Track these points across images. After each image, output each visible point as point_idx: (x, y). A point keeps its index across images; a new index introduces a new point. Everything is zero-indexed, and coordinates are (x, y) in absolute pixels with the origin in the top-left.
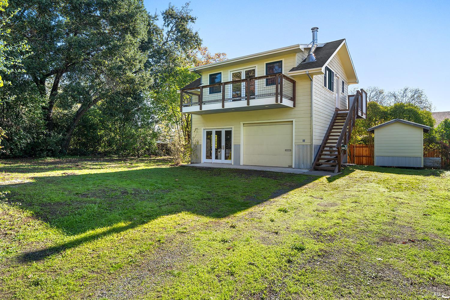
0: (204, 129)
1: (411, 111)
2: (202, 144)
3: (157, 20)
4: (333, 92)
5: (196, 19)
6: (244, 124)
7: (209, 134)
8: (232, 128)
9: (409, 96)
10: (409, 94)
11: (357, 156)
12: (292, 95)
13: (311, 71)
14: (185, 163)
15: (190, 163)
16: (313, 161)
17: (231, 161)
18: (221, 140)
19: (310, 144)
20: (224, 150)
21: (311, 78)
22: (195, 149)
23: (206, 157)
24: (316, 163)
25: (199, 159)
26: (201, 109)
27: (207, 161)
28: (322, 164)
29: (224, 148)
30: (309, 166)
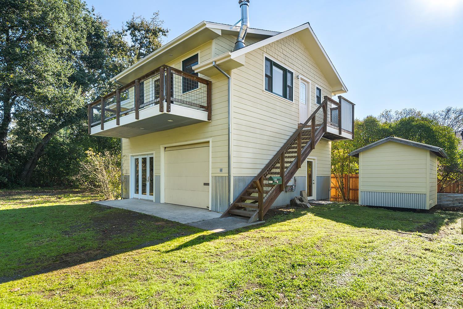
0: (131, 156)
1: (423, 127)
2: (130, 175)
3: (125, 36)
4: (292, 102)
5: (167, 32)
6: (165, 148)
7: (137, 160)
8: (153, 154)
9: (453, 118)
10: (453, 116)
11: (352, 190)
12: (207, 104)
13: (219, 60)
14: (113, 199)
15: (120, 199)
16: (232, 201)
17: (153, 198)
18: (146, 169)
19: (227, 175)
20: (149, 182)
21: (224, 72)
22: (124, 180)
23: (135, 192)
24: (235, 204)
25: (128, 193)
26: (102, 128)
27: (136, 196)
28: (243, 207)
29: (148, 180)
30: (226, 208)
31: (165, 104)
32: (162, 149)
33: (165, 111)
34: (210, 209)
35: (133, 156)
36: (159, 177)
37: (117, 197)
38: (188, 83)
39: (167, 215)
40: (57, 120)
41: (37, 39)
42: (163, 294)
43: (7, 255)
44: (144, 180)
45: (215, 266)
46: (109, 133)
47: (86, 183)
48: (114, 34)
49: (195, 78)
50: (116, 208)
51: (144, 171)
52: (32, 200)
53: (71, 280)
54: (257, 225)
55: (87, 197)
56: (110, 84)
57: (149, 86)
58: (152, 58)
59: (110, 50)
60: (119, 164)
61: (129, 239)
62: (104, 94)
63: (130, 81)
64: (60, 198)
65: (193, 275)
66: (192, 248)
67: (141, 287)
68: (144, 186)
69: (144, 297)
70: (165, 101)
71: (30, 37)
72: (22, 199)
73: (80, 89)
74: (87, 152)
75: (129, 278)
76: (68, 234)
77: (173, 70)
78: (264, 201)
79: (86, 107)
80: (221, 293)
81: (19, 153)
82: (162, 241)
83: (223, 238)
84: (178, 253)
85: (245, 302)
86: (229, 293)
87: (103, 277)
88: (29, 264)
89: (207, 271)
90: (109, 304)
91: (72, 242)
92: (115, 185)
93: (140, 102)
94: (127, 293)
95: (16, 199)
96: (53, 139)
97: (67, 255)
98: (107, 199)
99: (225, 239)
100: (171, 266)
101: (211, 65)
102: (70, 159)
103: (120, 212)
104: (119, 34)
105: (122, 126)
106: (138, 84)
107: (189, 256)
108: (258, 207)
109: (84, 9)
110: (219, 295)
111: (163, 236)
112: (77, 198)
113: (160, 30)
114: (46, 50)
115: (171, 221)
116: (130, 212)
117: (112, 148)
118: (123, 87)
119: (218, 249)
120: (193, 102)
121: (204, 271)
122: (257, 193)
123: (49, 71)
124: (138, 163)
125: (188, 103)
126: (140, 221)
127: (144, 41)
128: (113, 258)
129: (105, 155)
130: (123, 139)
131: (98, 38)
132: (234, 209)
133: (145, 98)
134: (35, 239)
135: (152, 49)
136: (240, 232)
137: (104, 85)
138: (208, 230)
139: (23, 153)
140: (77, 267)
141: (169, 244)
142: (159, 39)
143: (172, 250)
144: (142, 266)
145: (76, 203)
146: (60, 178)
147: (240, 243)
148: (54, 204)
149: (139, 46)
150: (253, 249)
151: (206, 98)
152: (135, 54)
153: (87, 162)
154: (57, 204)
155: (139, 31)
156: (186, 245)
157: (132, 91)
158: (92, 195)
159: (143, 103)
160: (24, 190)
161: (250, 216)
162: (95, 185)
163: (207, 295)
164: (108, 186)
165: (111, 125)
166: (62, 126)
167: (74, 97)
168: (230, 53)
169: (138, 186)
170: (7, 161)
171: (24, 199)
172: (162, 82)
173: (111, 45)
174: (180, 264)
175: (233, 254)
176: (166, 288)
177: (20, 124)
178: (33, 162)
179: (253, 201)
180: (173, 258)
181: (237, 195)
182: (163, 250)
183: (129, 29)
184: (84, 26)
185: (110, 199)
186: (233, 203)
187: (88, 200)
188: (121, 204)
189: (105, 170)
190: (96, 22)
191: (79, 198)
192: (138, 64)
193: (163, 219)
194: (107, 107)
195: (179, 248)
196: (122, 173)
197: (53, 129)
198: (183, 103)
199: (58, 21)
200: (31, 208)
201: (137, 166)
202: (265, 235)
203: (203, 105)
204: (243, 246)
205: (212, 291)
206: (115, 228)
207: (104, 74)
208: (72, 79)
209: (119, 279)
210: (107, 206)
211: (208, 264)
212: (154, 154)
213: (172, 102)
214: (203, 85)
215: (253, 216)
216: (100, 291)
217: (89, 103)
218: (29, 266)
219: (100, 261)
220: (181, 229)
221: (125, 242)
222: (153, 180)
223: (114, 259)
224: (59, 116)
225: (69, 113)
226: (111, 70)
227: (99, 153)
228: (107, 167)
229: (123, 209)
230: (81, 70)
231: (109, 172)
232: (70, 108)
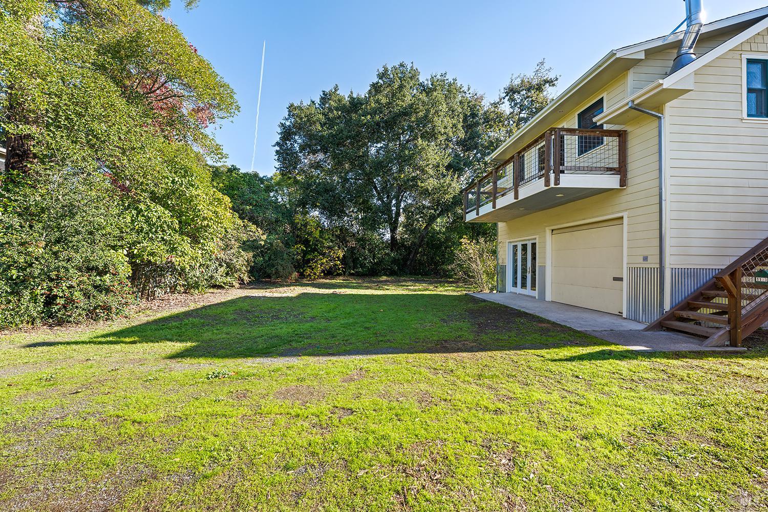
2: (507, 264)
3: (502, 104)
5: (556, 79)
6: (552, 230)
7: (515, 247)
8: (535, 239)
12: (619, 163)
13: (639, 97)
14: (488, 291)
15: (495, 292)
16: (667, 307)
17: (535, 294)
18: (527, 258)
19: (658, 266)
20: (530, 274)
21: (650, 112)
22: (501, 271)
23: (513, 285)
24: (673, 312)
25: (504, 286)
26: (478, 214)
27: (514, 290)
28: (691, 318)
29: (529, 271)
30: (656, 317)
31: (552, 176)
32: (548, 232)
33: (552, 185)
34: (624, 315)
35: (510, 242)
36: (543, 268)
37: (492, 290)
38: (586, 142)
39: (554, 316)
40: (435, 211)
41: (422, 137)
42: (547, 405)
43: (402, 332)
44: (524, 270)
45: (627, 394)
46: (484, 219)
47: (460, 273)
48: (490, 107)
49: (598, 132)
50: (491, 302)
51: (524, 260)
52: (415, 288)
53: (451, 364)
54: (726, 352)
55: (461, 287)
56: (486, 163)
57: (531, 159)
58: (535, 123)
59: (486, 126)
60: (494, 252)
61: (506, 337)
62: (479, 176)
63: (508, 157)
64: (436, 287)
65: (591, 396)
66: (590, 364)
67: (520, 390)
68: (524, 278)
69: (523, 401)
70: (552, 171)
71: (415, 138)
72: (407, 286)
73: (456, 176)
74: (462, 240)
75: (506, 378)
76: (446, 323)
77: (563, 131)
78: (743, 312)
79: (461, 192)
80: (634, 429)
81: (405, 243)
82: (547, 346)
83: (646, 360)
84: (569, 365)
85: (680, 456)
86: (649, 434)
87: (480, 370)
88: (417, 342)
89: (614, 396)
90: (486, 396)
91: (450, 330)
92: (490, 275)
93: (519, 178)
94: (504, 392)
95: (404, 286)
96: (432, 228)
97: (446, 341)
98: (481, 291)
99: (649, 362)
100: (558, 377)
101: (627, 107)
102: (446, 248)
103: (496, 306)
104: (495, 105)
105: (499, 209)
106: (518, 159)
107: (585, 371)
108: (729, 322)
109: (460, 92)
110: (631, 431)
111: (549, 341)
112: (451, 288)
113: (546, 82)
114: (428, 145)
115: (560, 324)
116: (507, 307)
117: (486, 234)
118: (501, 165)
119: (634, 372)
120: (595, 165)
121: (608, 394)
122: (727, 297)
123: (430, 164)
124: (517, 251)
125: (586, 169)
126: (519, 319)
127: (526, 102)
128: (490, 353)
129: (479, 242)
130: (499, 223)
131: (473, 118)
132: (672, 321)
133: (526, 173)
134: (420, 322)
135: (535, 108)
136: (683, 358)
137: (479, 166)
138: (618, 345)
139: (408, 244)
140: (456, 354)
141: (556, 352)
142: (545, 93)
143: (560, 360)
144: (521, 369)
145: (451, 293)
146: (437, 267)
147: (682, 373)
148: (433, 293)
149: (519, 110)
150: (708, 387)
151: (616, 157)
152: (514, 122)
153: (461, 250)
154: (435, 293)
155: (519, 93)
156: (581, 358)
157: (510, 168)
158: (466, 286)
159: (523, 179)
160: (409, 278)
161: (708, 336)
162: (468, 276)
163: (611, 426)
164: (482, 277)
165: (486, 209)
166: (439, 215)
167: (451, 185)
168: (661, 81)
169: (516, 278)
170: (397, 252)
171: (409, 286)
172: (549, 148)
173: (487, 120)
174: (571, 378)
175: (663, 386)
176: (551, 399)
177: (408, 218)
178: (415, 252)
179: (718, 311)
180: (561, 369)
181: (680, 298)
182: (548, 356)
183: (507, 95)
184: (460, 110)
185: (485, 292)
186: (669, 311)
187: (462, 291)
188: (496, 297)
189: (480, 258)
190: (471, 101)
191: (454, 288)
192: (517, 134)
193: (548, 320)
194: (482, 190)
195: (571, 359)
196: (498, 263)
197: (433, 219)
198: (577, 169)
199: (438, 114)
200: (415, 295)
201: (515, 254)
202: (743, 371)
203: (612, 167)
204: (686, 378)
205: (620, 424)
206: (491, 322)
207: (479, 154)
208: (448, 168)
209: (497, 376)
210: (482, 299)
211: (615, 389)
212: (537, 239)
213: (563, 172)
214: (611, 139)
215: (716, 337)
216: (478, 382)
217: (463, 188)
218: (418, 344)
219: (476, 354)
220: (574, 336)
221: (502, 340)
222: (535, 271)
223: (490, 355)
224: (437, 206)
225: (446, 201)
226: (487, 148)
227: (472, 240)
228: (481, 256)
229: (498, 304)
230: (457, 156)
231: (483, 261)
232: (447, 196)
